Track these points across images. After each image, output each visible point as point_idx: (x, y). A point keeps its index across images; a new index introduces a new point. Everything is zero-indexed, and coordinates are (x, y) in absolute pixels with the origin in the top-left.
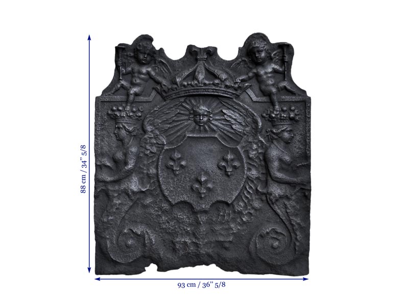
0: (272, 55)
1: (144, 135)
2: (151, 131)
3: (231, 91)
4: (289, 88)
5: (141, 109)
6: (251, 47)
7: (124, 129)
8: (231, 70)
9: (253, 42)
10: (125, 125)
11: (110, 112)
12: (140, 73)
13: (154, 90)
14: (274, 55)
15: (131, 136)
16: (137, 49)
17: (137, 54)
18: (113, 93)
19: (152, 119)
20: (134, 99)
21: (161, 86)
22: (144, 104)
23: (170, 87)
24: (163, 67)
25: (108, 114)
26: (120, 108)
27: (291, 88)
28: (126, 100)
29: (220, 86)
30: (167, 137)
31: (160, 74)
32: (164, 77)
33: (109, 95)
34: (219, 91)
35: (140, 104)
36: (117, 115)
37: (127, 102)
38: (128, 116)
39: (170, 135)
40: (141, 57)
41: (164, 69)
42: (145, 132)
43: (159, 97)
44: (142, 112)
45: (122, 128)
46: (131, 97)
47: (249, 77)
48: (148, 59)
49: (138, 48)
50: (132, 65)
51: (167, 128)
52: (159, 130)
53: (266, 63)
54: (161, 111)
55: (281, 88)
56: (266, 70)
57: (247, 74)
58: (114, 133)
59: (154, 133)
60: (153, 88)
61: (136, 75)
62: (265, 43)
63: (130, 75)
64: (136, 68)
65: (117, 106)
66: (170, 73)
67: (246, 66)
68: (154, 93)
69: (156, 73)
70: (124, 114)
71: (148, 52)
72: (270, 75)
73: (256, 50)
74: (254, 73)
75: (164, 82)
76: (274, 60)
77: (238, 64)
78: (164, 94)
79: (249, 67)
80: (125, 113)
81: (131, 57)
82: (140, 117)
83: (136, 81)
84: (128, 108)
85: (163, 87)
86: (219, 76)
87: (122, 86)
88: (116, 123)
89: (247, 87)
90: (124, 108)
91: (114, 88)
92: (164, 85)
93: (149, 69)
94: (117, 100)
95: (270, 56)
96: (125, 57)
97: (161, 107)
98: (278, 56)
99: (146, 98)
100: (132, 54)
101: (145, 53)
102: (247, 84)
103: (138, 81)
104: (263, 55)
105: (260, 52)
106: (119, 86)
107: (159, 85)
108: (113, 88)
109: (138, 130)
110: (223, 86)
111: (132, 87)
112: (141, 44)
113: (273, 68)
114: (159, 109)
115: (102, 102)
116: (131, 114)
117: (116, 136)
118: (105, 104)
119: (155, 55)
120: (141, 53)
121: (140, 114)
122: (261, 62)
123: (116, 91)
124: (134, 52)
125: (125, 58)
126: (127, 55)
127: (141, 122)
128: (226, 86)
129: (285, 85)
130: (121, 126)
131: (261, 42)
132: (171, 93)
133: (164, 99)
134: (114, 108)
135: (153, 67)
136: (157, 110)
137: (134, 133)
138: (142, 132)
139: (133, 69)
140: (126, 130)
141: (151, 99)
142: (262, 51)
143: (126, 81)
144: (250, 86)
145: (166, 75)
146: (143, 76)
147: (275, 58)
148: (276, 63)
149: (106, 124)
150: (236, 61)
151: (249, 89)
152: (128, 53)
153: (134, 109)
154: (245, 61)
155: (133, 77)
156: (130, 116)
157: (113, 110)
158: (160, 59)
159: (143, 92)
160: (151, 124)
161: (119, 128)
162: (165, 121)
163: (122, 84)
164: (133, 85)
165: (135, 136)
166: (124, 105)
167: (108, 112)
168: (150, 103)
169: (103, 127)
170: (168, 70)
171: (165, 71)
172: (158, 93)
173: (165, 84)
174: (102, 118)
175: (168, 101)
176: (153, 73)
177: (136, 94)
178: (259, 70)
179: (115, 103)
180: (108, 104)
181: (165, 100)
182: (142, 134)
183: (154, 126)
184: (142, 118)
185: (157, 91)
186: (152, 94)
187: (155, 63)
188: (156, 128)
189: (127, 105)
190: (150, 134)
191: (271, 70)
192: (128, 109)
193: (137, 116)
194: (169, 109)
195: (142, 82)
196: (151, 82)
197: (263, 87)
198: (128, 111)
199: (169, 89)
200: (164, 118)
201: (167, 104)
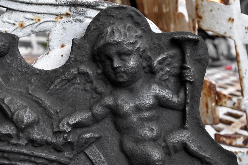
0: (155, 63)
3: (43, 155)
4: (194, 147)
6: (102, 42)
8: (51, 94)
9: (109, 30)
14: (160, 63)
27: (200, 147)
29: (14, 141)
34: (11, 156)
47: (93, 115)
53: (138, 84)
55: (174, 147)
56: (138, 102)
57: (91, 109)
62: (140, 32)
67: (88, 86)
72: (147, 114)
73: (113, 51)
74: (108, 107)
76: (158, 76)
77: (69, 80)
79: (95, 90)
86: (13, 114)
89: (89, 142)
95: (150, 66)
98: (168, 65)
102: (88, 135)
104: (132, 62)
105: (123, 55)
110: (23, 142)
113: (157, 97)
122: (127, 82)
128: (32, 143)
129: (184, 139)
131: (129, 29)
142: (129, 54)
144: (97, 139)
147: (162, 69)
148: (162, 84)
150: (63, 73)
151: (94, 147)
154: (85, 74)
178: (119, 102)
191: (151, 102)
197: (129, 145)
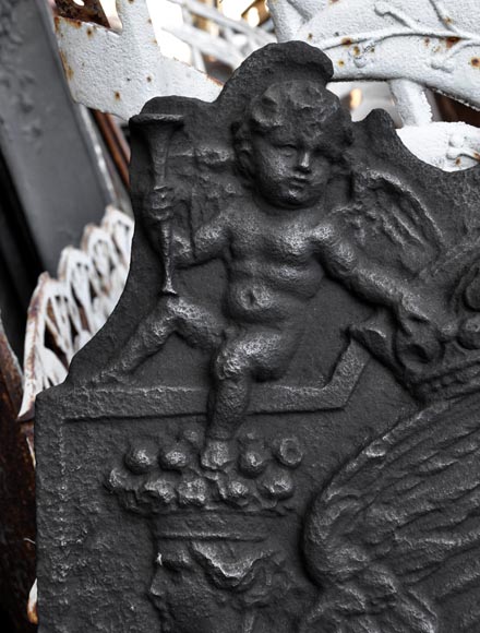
1: (315, 601)
2: (355, 578)
5: (291, 451)
7: (199, 572)
10: (208, 552)
11: (117, 477)
12: (274, 253)
13: (352, 342)
15: (243, 610)
16: (254, 123)
17: (254, 155)
18: (132, 373)
19: (355, 505)
20: (248, 401)
21: (395, 323)
22: (305, 423)
23: (450, 329)
24: (395, 212)
25: (106, 488)
26: (176, 457)
28: (201, 408)
30: (439, 602)
31: (381, 251)
32: (405, 272)
33: (112, 382)
35: (282, 422)
36: (155, 498)
37: (210, 417)
38: (217, 499)
39: (457, 592)
40: (280, 165)
41: (397, 225)
42: (317, 580)
43: (382, 381)
44: (292, 469)
45: (188, 569)
46: (234, 394)
48: (319, 174)
49: (261, 119)
50: (224, 217)
51: (440, 558)
52: (393, 568)
54: (398, 459)
58: (149, 598)
59: (366, 588)
60: (348, 335)
61: (252, 265)
63: (217, 268)
64: (251, 224)
65: (157, 440)
66: (435, 243)
68: (354, 360)
69: (360, 249)
70: (194, 490)
71: (314, 138)
75: (412, 301)
78: (413, 366)
80: (200, 483)
81: (217, 169)
82: (283, 497)
83: (252, 299)
84: (219, 455)
85: (409, 326)
87: (180, 329)
88: (156, 541)
90: (197, 453)
91: (136, 345)
92: (416, 319)
93: (323, 232)
94: (158, 410)
96: (189, 170)
97: (401, 442)
99: (315, 391)
100: (224, 154)
101: (300, 147)
103: (265, 299)
106: (160, 330)
107: (382, 317)
108: (125, 343)
109: (278, 570)
111: (230, 331)
112: (271, 95)
114: (390, 448)
115: (69, 421)
116: (238, 488)
117: (157, 609)
118: (92, 432)
119: (350, 152)
120: (279, 146)
121: (284, 484)
123: (148, 356)
124: (235, 143)
125: (183, 177)
126: (196, 161)
127: (290, 525)
130: (185, 559)
132: (457, 362)
133: (416, 394)
134: (143, 456)
135: (342, 216)
136: (378, 460)
137: (260, 592)
138: (302, 584)
139: (230, 236)
140: (212, 583)
141: (337, 391)
143: (195, 299)
145: (412, 256)
146: (289, 272)
149: (100, 542)
152: (204, 150)
153: (253, 460)
155: (232, 276)
156: (232, 503)
157: (134, 469)
158: (376, 174)
159: (291, 357)
160: (348, 538)
161: (172, 569)
162: (426, 514)
163: (179, 322)
164: (240, 320)
165: (259, 606)
166: (194, 436)
167: (107, 476)
168: (334, 419)
169: (82, 562)
170: (424, 228)
171: (406, 235)
172: (377, 356)
173: (416, 310)
174: (77, 511)
175: (439, 407)
176: (344, 252)
177: (260, 374)
179: (147, 426)
180: (106, 429)
181: (421, 402)
182: (298, 592)
183: (368, 546)
184: (297, 503)
185: (366, 347)
186: (343, 367)
187: (351, 195)
188: (379, 559)
189: (209, 436)
190: (350, 590)
192: (218, 462)
193: (269, 496)
194: (444, 449)
195: (288, 303)
196: (334, 296)
198: (220, 470)
199: (442, 342)
200: (421, 498)
201: (437, 420)
